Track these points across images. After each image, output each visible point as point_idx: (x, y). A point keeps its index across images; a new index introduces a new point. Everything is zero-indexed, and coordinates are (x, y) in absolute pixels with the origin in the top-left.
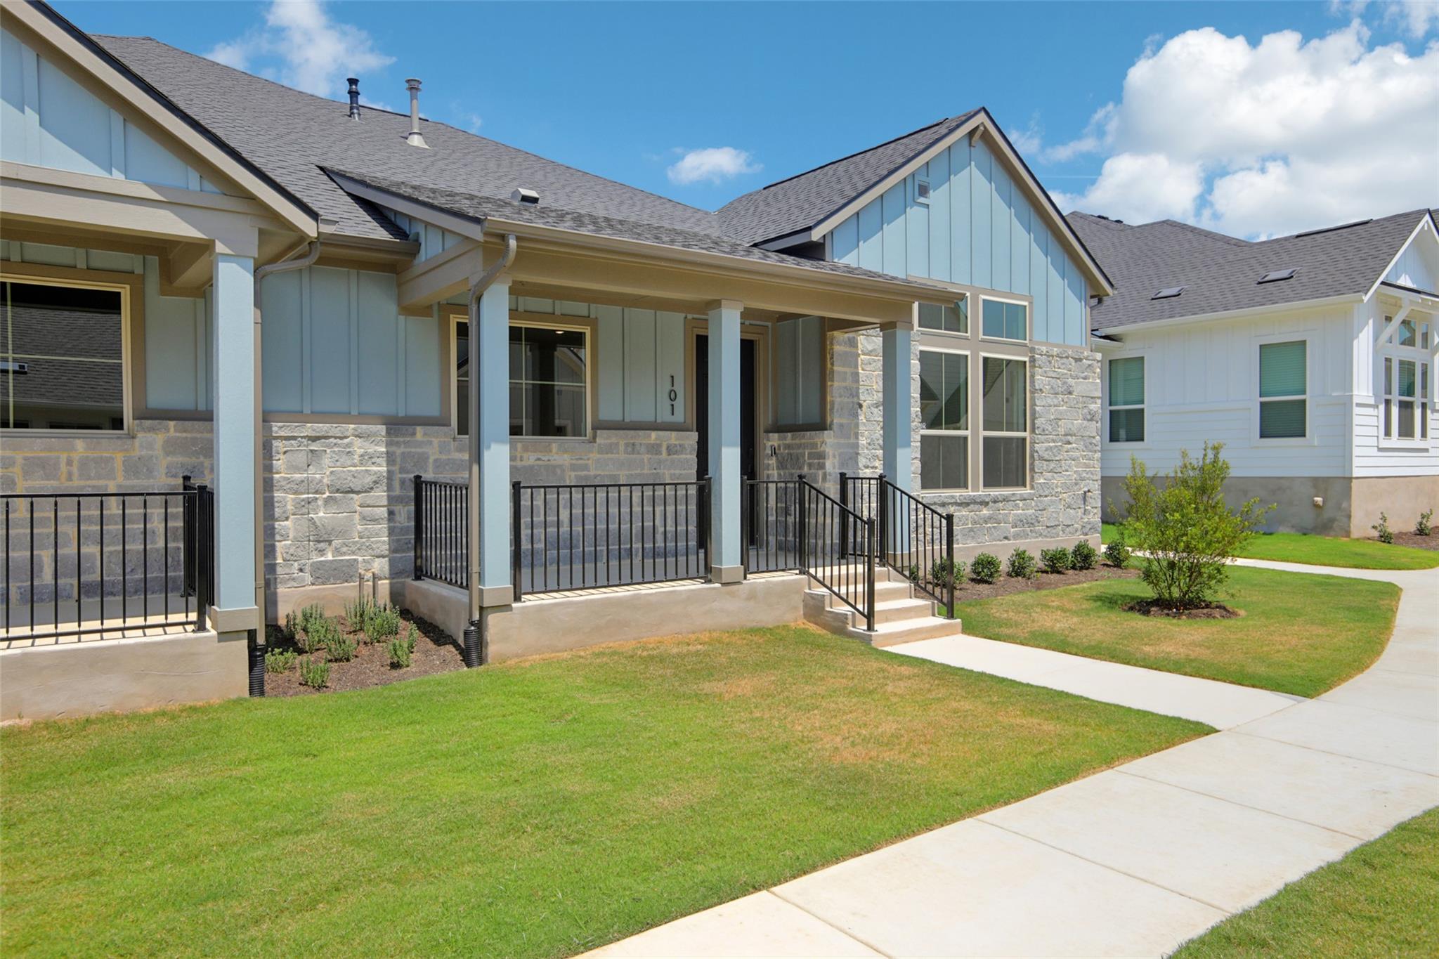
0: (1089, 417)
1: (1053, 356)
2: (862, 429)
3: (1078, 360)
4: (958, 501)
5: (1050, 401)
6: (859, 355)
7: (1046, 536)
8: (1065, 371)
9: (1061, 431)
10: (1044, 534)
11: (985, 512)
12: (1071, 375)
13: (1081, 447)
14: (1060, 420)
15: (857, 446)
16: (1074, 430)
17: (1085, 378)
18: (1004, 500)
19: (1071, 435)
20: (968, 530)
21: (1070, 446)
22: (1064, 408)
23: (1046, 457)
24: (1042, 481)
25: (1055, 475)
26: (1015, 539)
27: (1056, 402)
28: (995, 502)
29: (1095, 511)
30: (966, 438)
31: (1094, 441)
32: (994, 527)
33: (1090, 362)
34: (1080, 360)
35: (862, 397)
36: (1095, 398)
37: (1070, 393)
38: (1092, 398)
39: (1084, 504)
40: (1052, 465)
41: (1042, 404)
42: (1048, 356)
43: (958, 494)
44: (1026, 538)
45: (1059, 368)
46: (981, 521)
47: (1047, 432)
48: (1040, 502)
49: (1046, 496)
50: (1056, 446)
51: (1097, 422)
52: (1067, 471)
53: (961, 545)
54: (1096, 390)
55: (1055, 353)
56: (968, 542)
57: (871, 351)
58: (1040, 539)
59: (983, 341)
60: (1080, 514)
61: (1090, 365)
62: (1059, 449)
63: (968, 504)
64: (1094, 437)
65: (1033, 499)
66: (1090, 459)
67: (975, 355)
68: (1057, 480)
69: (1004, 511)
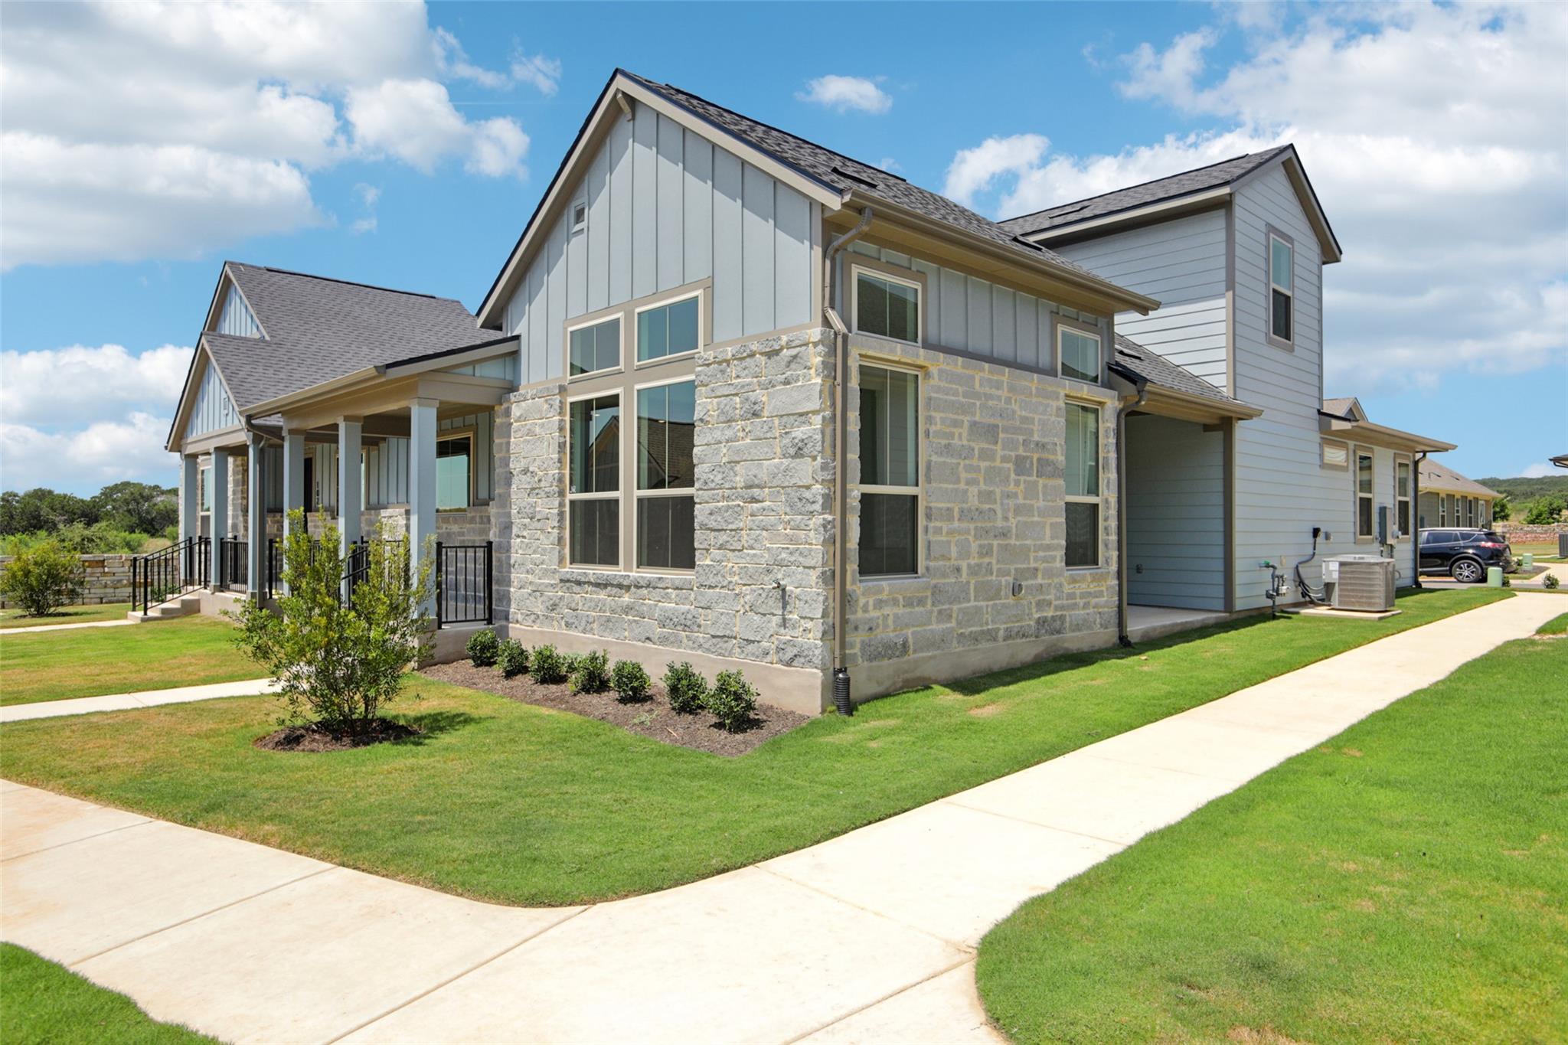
0: (792, 451)
1: (728, 362)
2: (513, 497)
3: (771, 354)
4: (592, 580)
5: (717, 435)
6: (512, 424)
7: (708, 650)
8: (748, 380)
9: (739, 481)
10: (706, 646)
11: (626, 599)
12: (759, 383)
13: (782, 508)
14: (738, 462)
15: (509, 515)
16: (764, 476)
17: (787, 382)
18: (648, 586)
19: (758, 486)
20: (604, 619)
21: (755, 505)
22: (748, 441)
23: (713, 524)
24: (708, 562)
25: (730, 554)
26: (661, 643)
27: (729, 433)
28: (638, 587)
29: (809, 625)
30: (617, 501)
31: (807, 494)
32: (635, 621)
33: (794, 352)
34: (777, 352)
35: (511, 466)
36: (807, 413)
37: (755, 415)
38: (801, 415)
39: (784, 608)
40: (723, 537)
41: (705, 442)
42: (720, 363)
43: (591, 572)
44: (679, 647)
45: (738, 377)
46: (619, 610)
47: (712, 485)
48: (701, 594)
49: (710, 587)
50: (729, 507)
51: (814, 458)
52: (752, 548)
53: (596, 637)
54: (808, 399)
55: (729, 356)
56: (606, 634)
57: (520, 417)
58: (699, 652)
59: (640, 369)
60: (774, 624)
61: (795, 357)
62: (738, 511)
63: (605, 586)
64: (808, 487)
65: (692, 589)
66: (798, 528)
67: (628, 391)
68: (732, 562)
69: (650, 600)
